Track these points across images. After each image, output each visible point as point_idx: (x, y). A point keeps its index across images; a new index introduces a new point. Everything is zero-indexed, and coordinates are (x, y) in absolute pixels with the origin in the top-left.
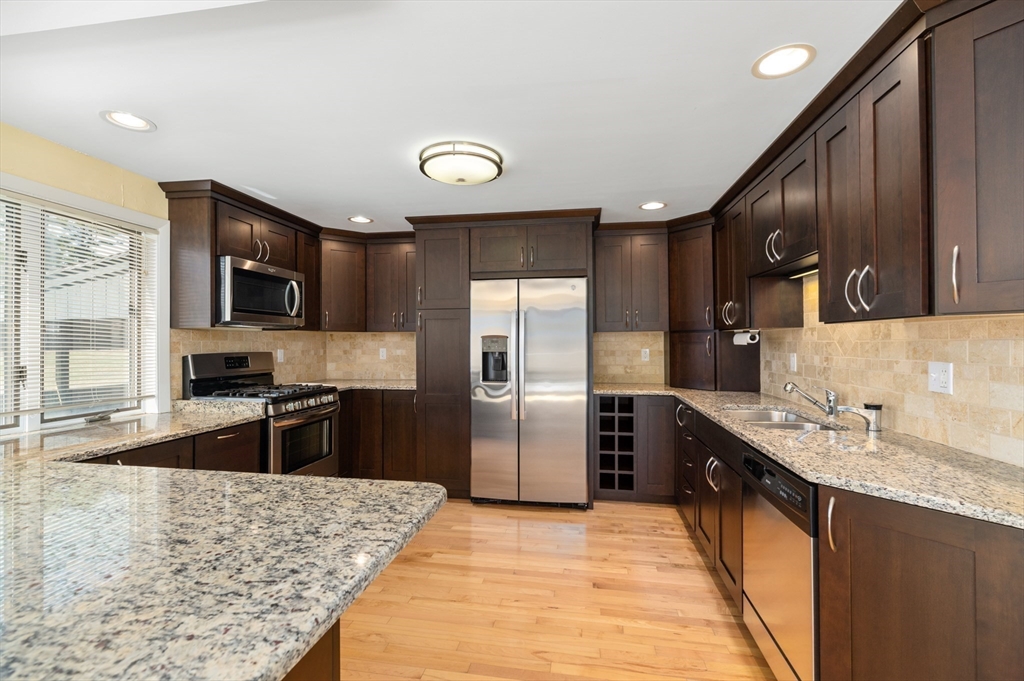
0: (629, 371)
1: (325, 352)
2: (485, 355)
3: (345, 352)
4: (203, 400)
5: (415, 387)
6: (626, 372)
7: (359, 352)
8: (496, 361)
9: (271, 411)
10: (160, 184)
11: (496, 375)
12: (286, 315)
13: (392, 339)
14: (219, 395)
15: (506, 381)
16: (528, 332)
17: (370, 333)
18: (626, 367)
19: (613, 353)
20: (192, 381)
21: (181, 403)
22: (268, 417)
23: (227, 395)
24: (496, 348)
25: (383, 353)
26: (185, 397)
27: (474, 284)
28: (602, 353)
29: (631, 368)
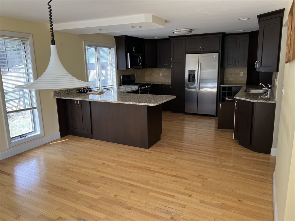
0: (236, 79)
1: (145, 74)
2: (189, 75)
3: (150, 74)
4: (125, 86)
5: (170, 84)
6: (235, 80)
7: (154, 74)
8: (192, 77)
9: (139, 89)
10: (114, 36)
11: (192, 81)
12: (139, 65)
13: (164, 70)
14: (127, 85)
15: (195, 82)
16: (201, 69)
17: (157, 69)
18: (235, 78)
19: (231, 74)
20: (122, 82)
21: (120, 87)
22: (139, 90)
23: (129, 85)
24: (192, 73)
25: (161, 74)
26: (121, 85)
27: (187, 55)
28: (227, 74)
29: (236, 78)
